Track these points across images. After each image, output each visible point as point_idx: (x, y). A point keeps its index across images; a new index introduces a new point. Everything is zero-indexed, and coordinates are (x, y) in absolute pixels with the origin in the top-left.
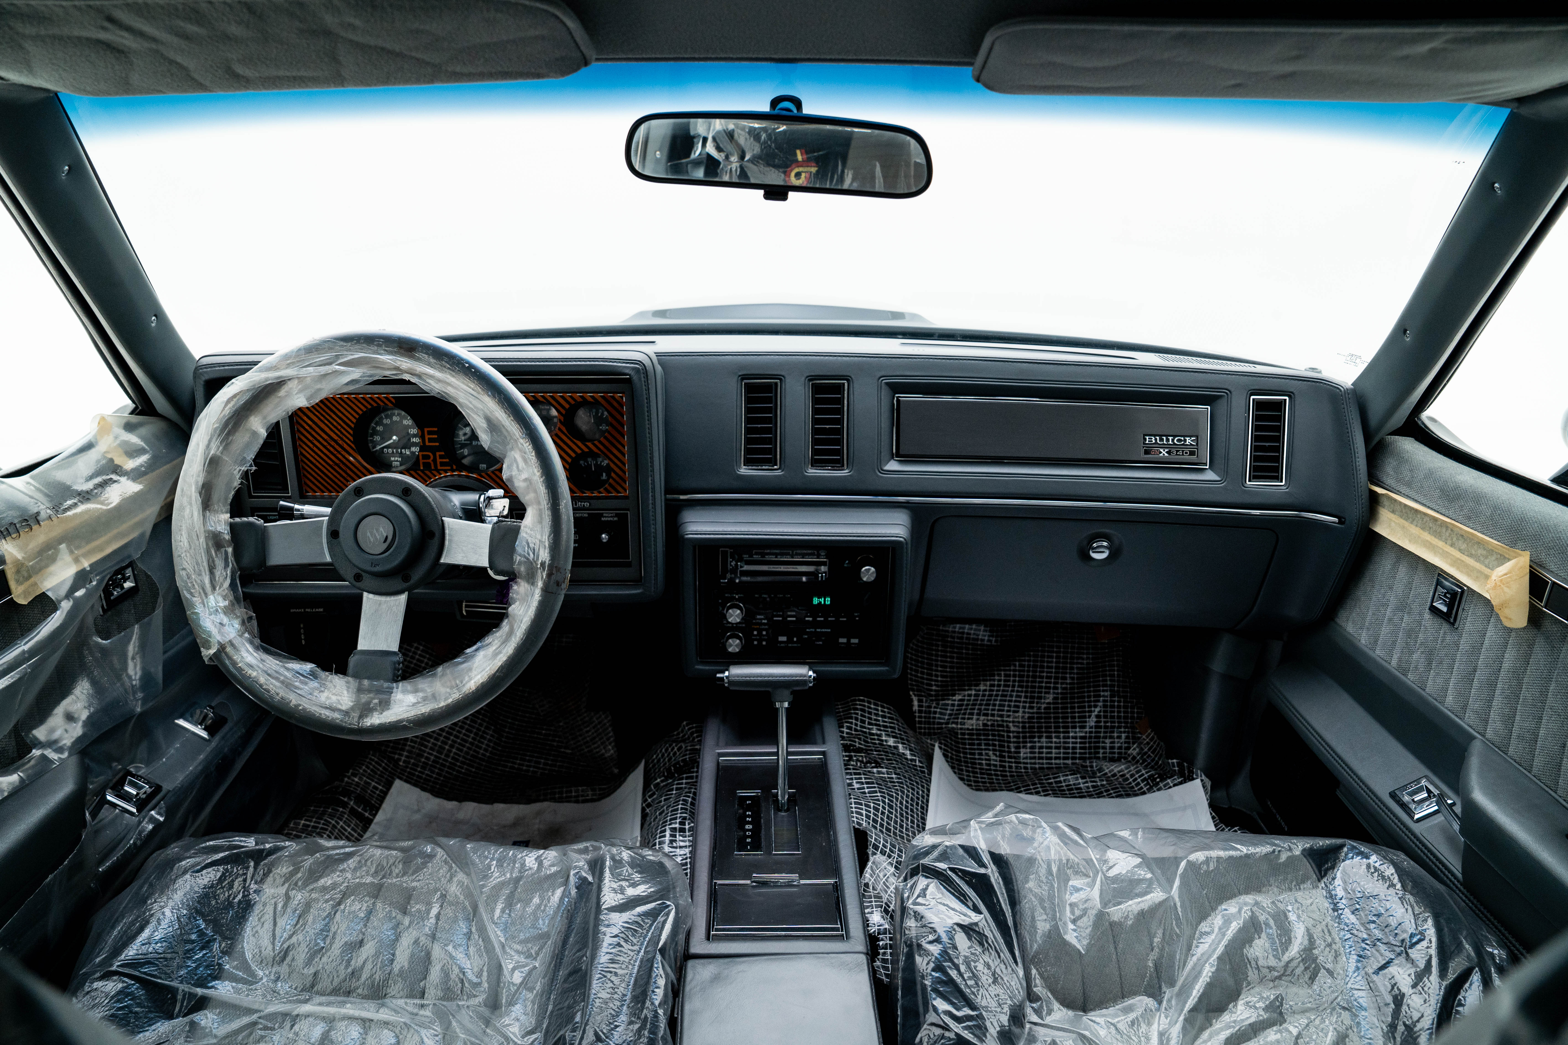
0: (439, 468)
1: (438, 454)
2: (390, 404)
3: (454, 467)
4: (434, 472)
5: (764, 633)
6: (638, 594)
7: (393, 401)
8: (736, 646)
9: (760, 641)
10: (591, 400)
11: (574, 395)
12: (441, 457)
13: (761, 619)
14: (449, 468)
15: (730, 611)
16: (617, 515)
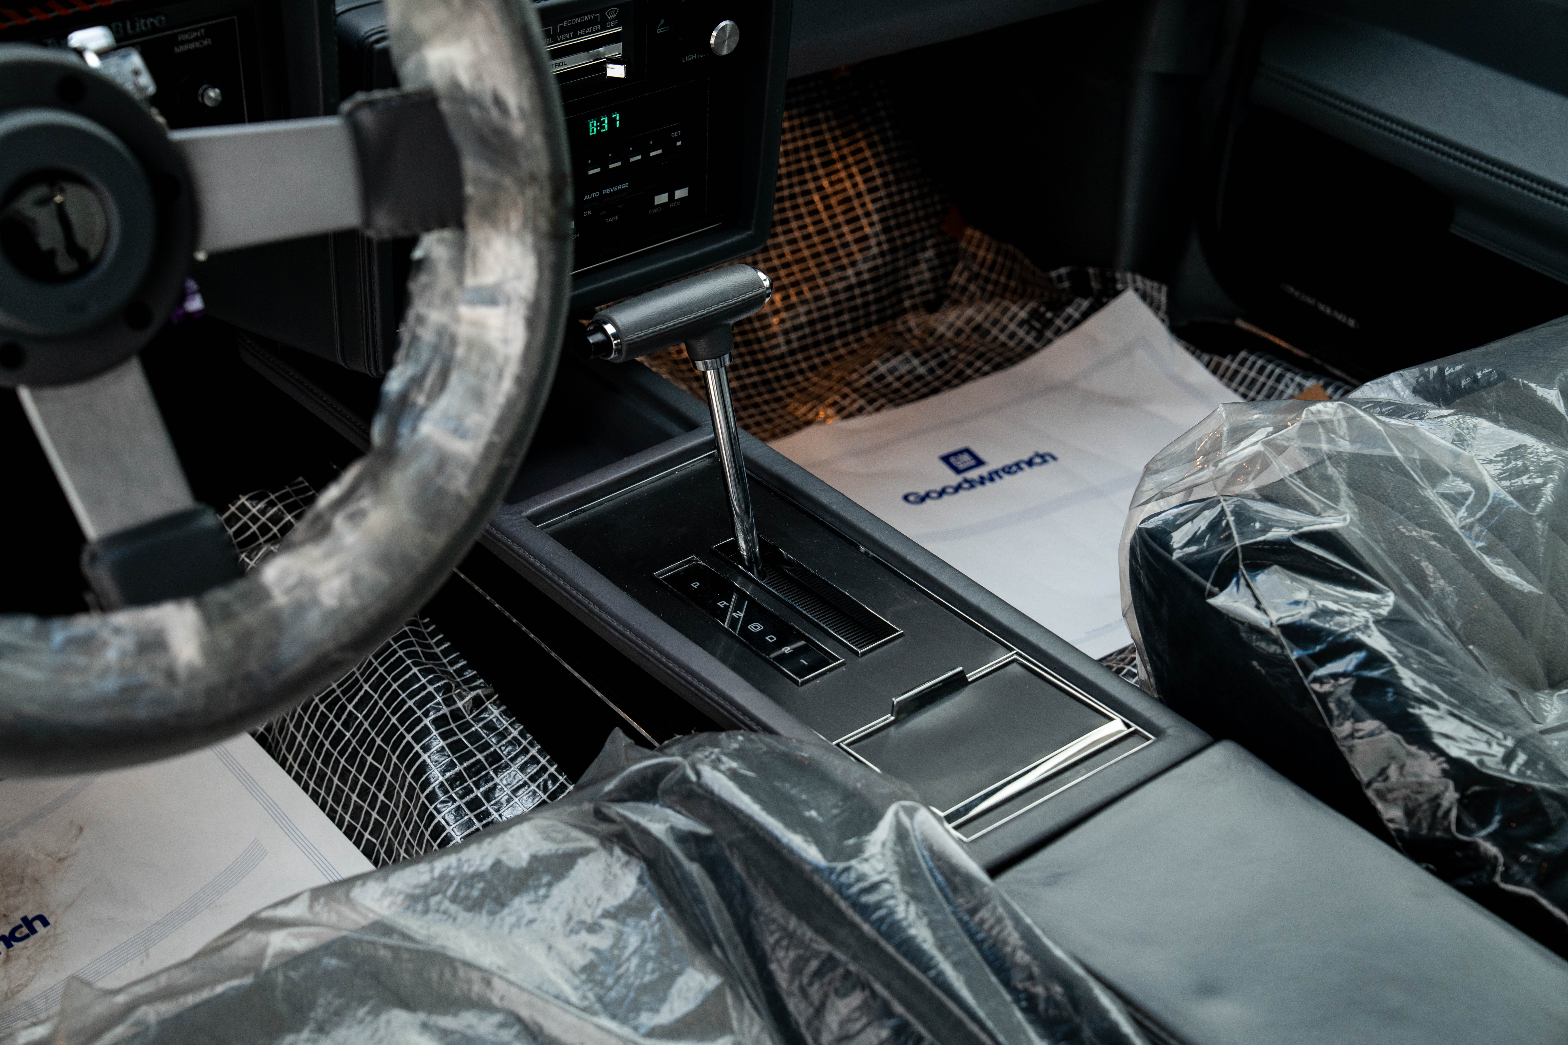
16: (209, 32)
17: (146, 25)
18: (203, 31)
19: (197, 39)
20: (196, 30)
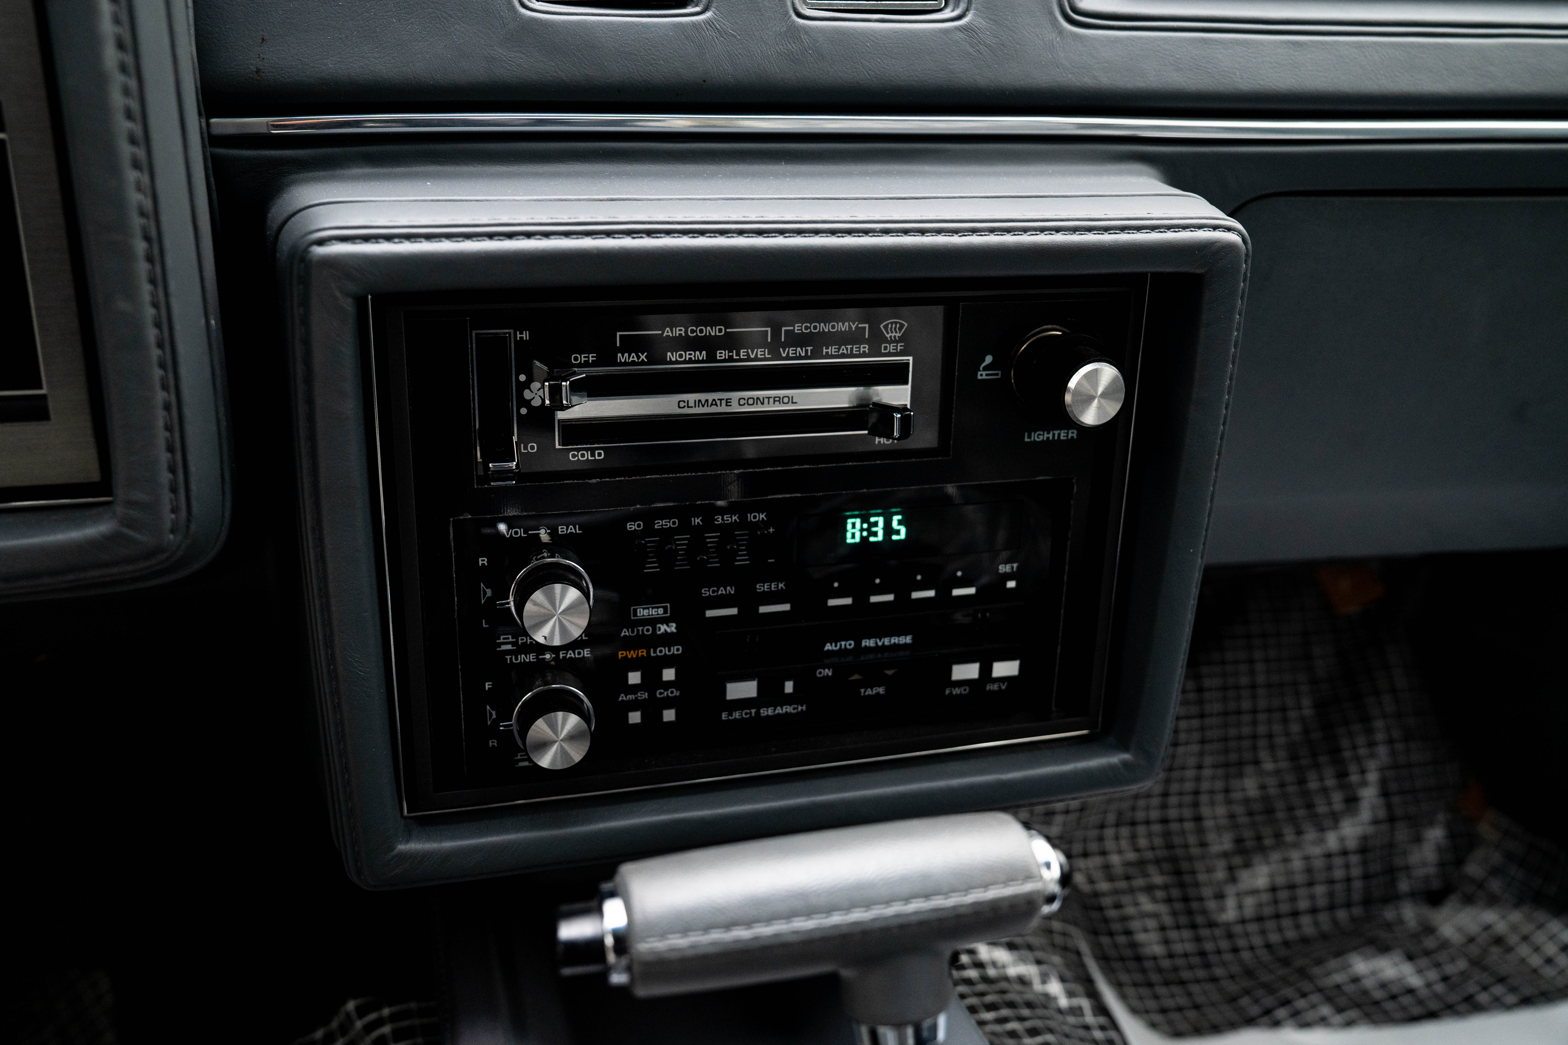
5: (669, 674)
6: (93, 544)
8: (572, 737)
9: (652, 710)
13: (653, 622)
15: (538, 596)
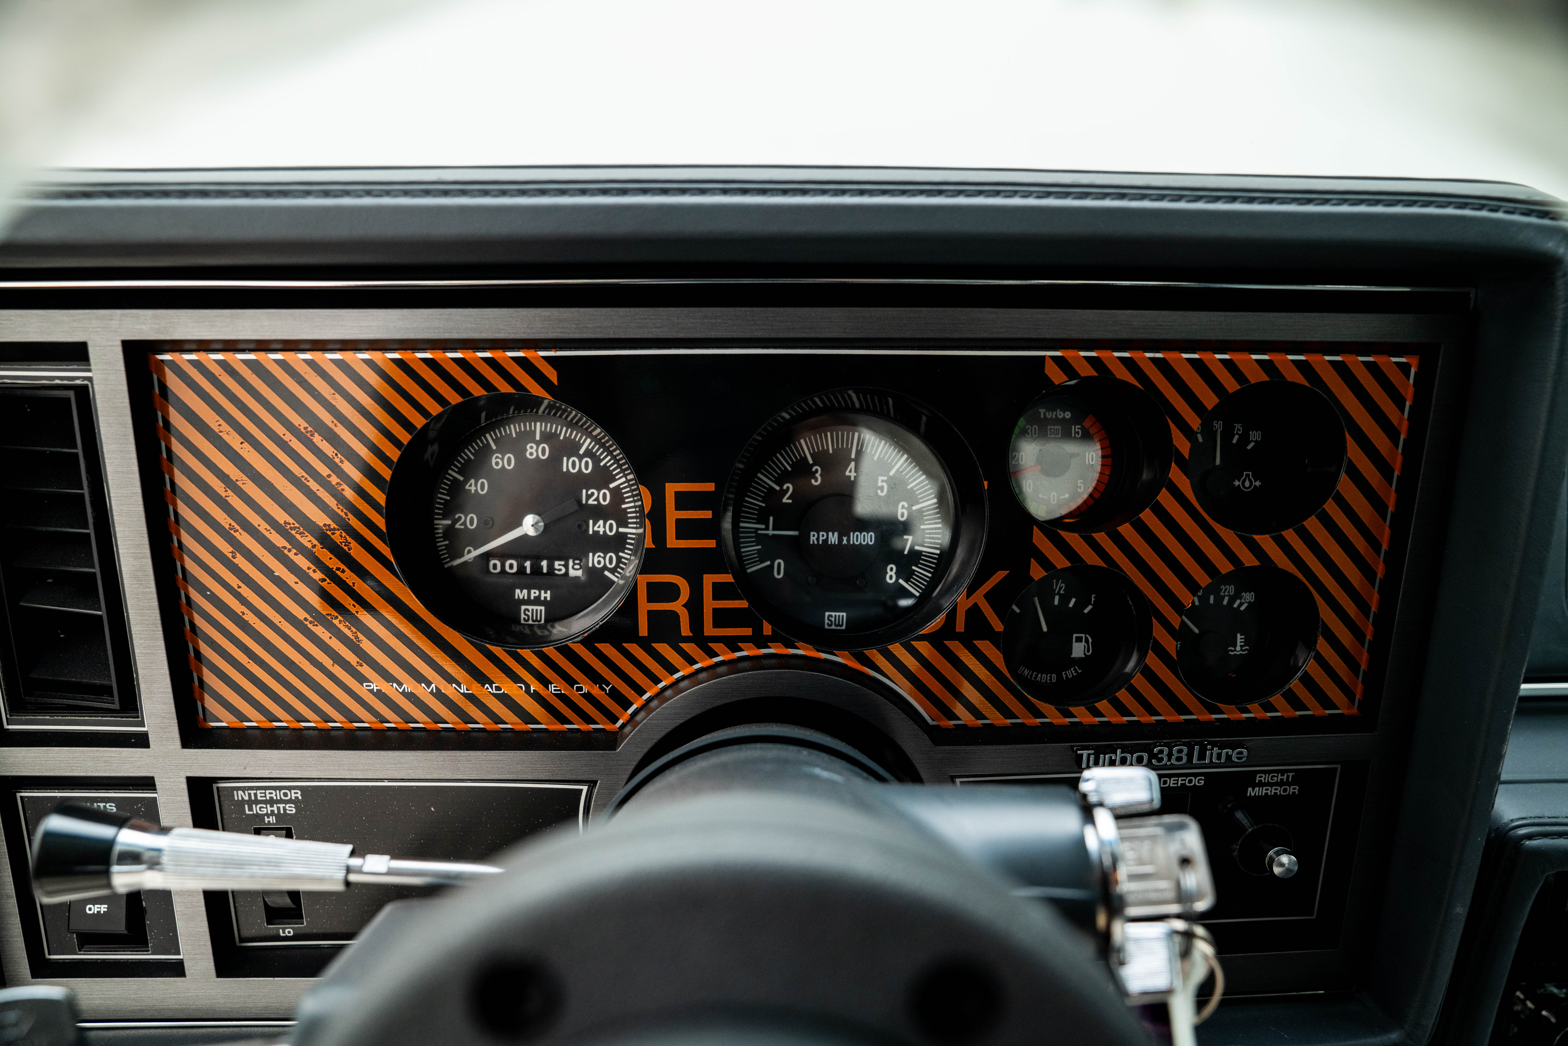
0: (709, 630)
1: (709, 580)
2: (535, 389)
3: (767, 629)
4: (689, 648)
7: (552, 375)
10: (1296, 377)
11: (1238, 357)
12: (720, 592)
14: (748, 631)
16: (1300, 778)
17: (1219, 756)
18: (1291, 774)
19: (1281, 784)
20: (1283, 772)
